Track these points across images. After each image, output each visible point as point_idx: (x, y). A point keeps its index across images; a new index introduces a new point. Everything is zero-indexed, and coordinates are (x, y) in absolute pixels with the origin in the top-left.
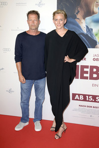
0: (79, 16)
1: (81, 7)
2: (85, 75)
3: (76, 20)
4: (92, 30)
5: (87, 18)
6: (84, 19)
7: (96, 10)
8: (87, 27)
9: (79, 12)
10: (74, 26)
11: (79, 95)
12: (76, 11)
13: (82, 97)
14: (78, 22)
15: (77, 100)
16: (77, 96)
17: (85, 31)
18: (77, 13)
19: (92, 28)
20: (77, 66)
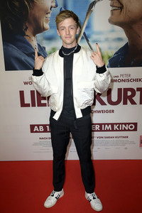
0: (28, 32)
1: (29, 23)
2: (43, 102)
3: (25, 37)
4: (45, 48)
5: (38, 35)
6: (34, 35)
7: (46, 26)
8: (39, 45)
9: (27, 28)
10: (24, 45)
11: (38, 126)
12: (25, 27)
13: (41, 128)
15: (36, 132)
16: (36, 127)
18: (26, 30)
19: (44, 46)
20: (31, 91)
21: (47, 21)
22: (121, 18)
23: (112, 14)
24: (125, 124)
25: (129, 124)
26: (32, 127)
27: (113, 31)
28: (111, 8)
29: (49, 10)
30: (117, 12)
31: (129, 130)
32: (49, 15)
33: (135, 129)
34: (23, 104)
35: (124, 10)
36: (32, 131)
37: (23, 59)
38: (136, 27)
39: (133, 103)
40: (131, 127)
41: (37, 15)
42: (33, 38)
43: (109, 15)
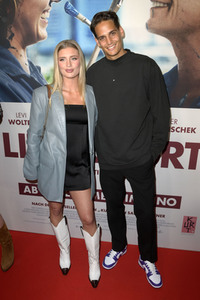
0: (14, 43)
3: (10, 50)
4: (39, 69)
5: (29, 47)
6: (24, 48)
7: (43, 32)
8: (31, 63)
9: (13, 35)
11: (30, 186)
12: (9, 34)
13: (35, 190)
14: (13, 54)
15: (27, 194)
16: (27, 187)
17: (27, 71)
18: (11, 38)
19: (39, 65)
20: (20, 135)
21: (43, 24)
22: (169, 22)
23: (153, 15)
24: (162, 197)
25: (168, 197)
26: (22, 187)
27: (152, 44)
28: (151, 5)
29: (48, 7)
30: (161, 12)
31: (167, 206)
32: (47, 15)
33: (178, 206)
34: (8, 153)
35: (174, 8)
36: (22, 192)
37: (7, 84)
38: (193, 40)
39: (178, 165)
40: (172, 202)
41: (28, 13)
42: (22, 52)
43: (147, 16)
